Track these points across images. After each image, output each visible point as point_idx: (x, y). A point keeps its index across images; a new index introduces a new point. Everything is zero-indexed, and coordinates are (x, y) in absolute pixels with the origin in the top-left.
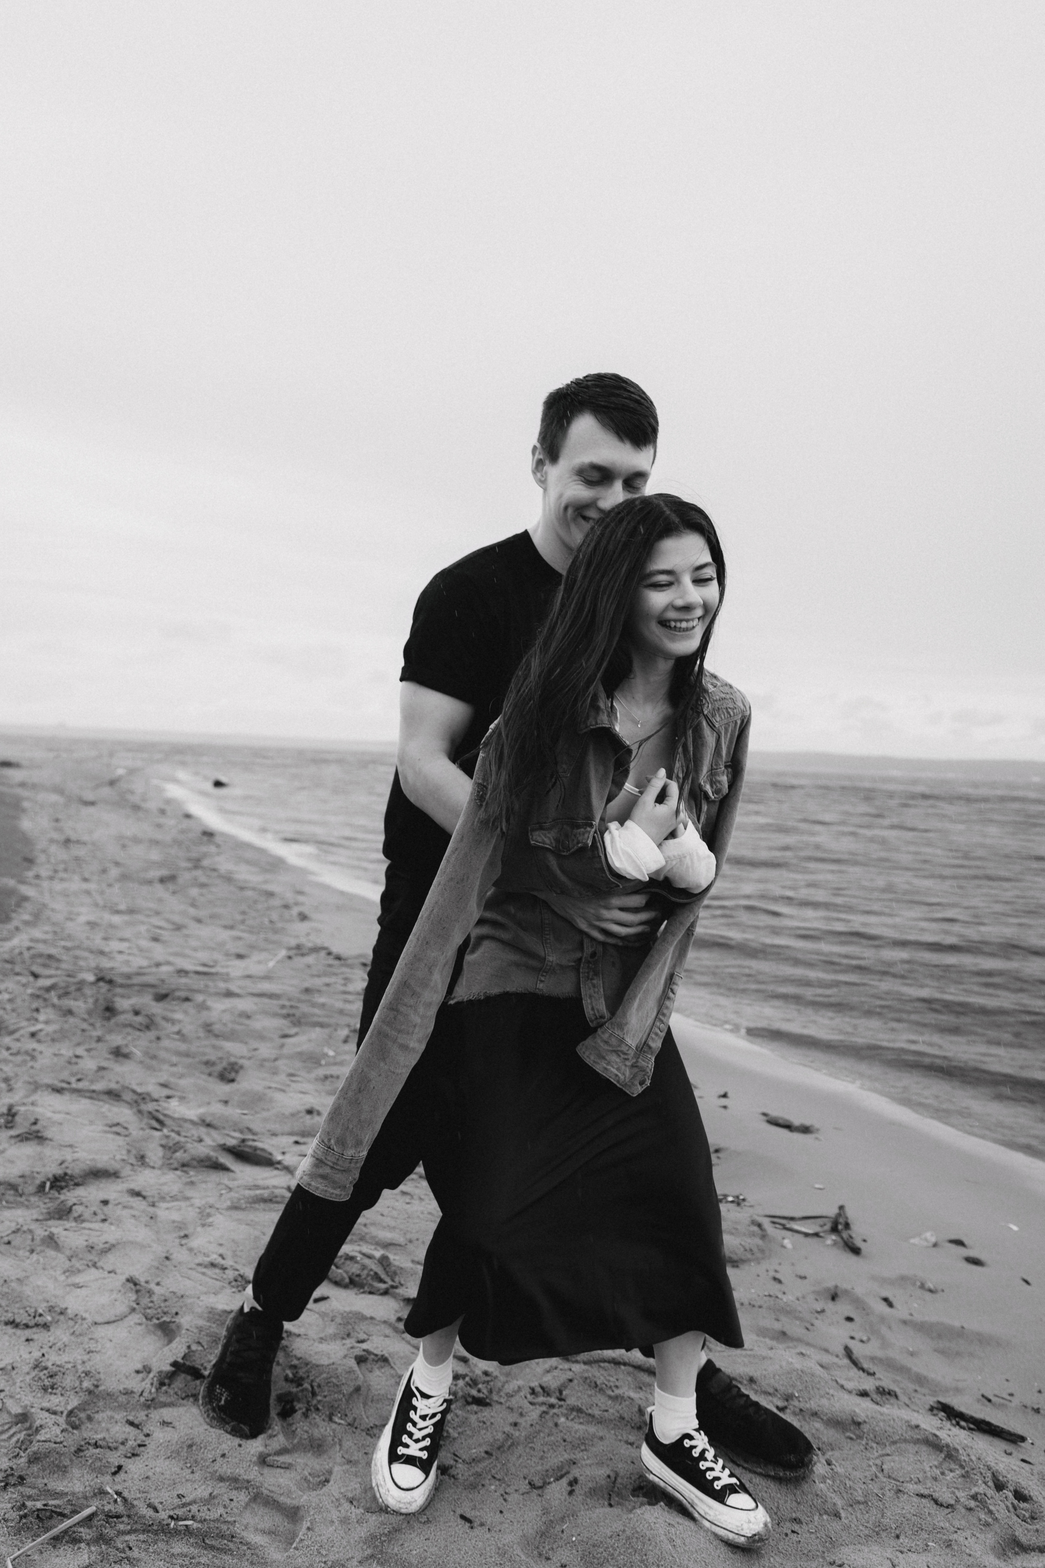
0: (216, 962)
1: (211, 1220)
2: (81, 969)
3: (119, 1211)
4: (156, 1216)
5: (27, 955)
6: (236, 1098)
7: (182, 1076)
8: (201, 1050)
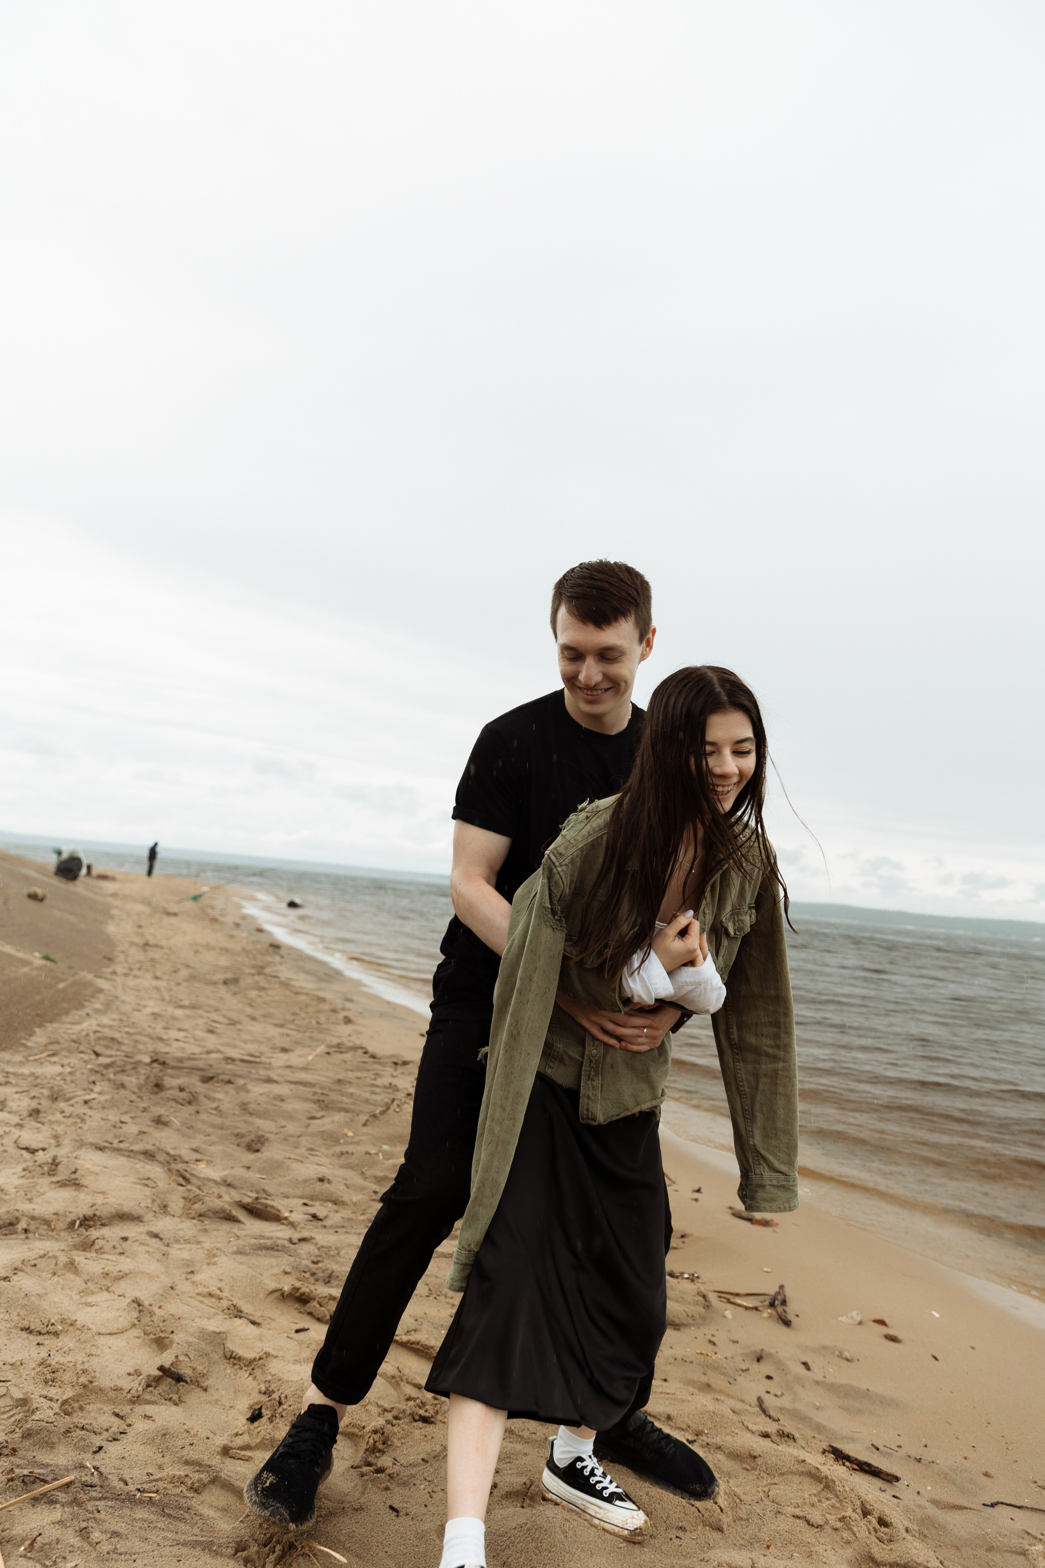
0: (262, 1053)
1: (215, 1259)
2: (140, 1052)
3: (135, 1246)
4: (168, 1254)
5: (92, 1037)
6: (258, 1165)
7: (212, 1144)
8: (233, 1124)
